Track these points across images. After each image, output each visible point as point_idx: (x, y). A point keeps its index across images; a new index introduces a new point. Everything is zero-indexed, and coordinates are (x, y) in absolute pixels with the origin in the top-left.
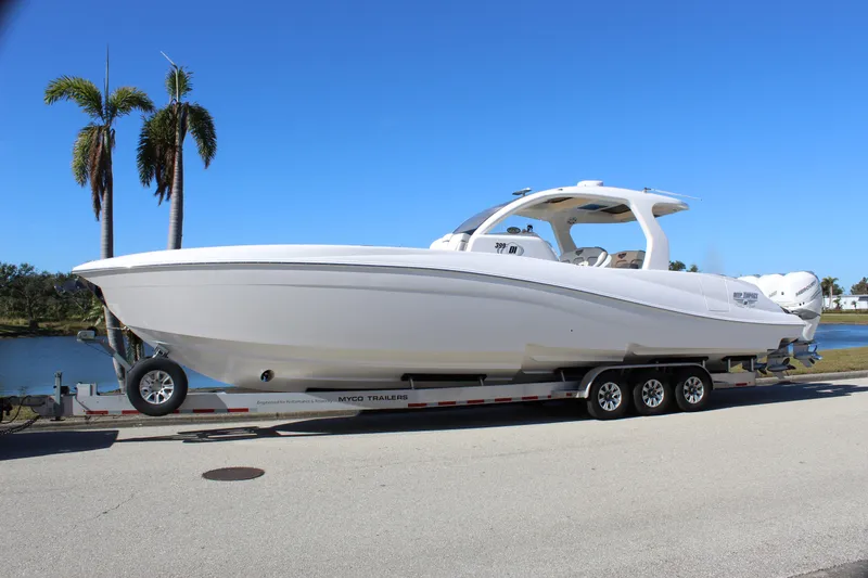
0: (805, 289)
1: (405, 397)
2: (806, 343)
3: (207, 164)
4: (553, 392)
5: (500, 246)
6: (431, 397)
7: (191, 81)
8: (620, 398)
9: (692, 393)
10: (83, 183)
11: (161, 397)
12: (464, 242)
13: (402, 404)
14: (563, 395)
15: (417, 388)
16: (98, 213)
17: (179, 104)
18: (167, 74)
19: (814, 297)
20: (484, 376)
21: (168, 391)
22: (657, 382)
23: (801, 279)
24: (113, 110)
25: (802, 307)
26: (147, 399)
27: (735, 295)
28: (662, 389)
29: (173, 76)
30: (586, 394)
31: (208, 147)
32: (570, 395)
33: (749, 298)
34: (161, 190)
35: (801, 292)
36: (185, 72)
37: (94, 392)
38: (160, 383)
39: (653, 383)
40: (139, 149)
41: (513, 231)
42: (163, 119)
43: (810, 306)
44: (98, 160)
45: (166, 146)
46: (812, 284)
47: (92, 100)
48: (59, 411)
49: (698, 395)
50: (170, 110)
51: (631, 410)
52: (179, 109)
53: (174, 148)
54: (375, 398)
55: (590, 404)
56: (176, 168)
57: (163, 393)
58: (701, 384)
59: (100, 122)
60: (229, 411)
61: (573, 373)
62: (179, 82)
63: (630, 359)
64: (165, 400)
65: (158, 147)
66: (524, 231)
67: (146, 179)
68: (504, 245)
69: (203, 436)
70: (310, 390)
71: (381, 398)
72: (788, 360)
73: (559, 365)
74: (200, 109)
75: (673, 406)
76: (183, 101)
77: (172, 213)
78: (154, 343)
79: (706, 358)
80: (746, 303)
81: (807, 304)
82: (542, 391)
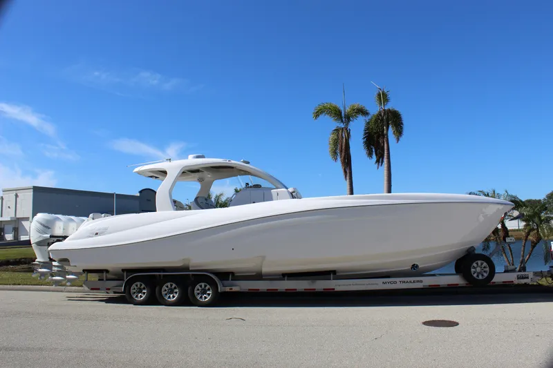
7: (389, 96)
10: (336, 159)
16: (346, 176)
17: (384, 110)
18: (376, 93)
24: (348, 118)
29: (379, 95)
34: (378, 161)
36: (386, 91)
40: (364, 138)
42: (376, 121)
44: (343, 147)
45: (378, 137)
47: (337, 114)
50: (380, 114)
52: (384, 113)
53: (383, 135)
56: (385, 147)
59: (342, 125)
62: (383, 97)
65: (375, 136)
67: (370, 155)
74: (395, 111)
76: (386, 108)
77: (385, 173)
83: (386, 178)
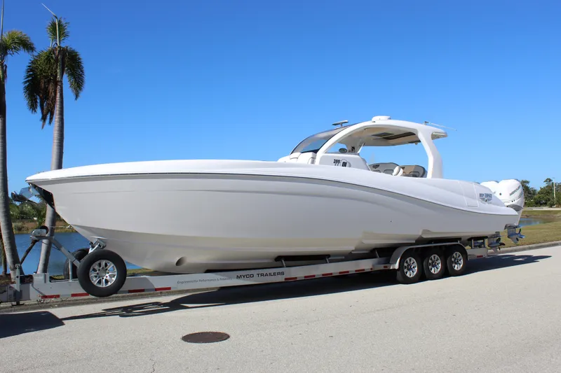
0: (515, 191)
1: (283, 273)
4: (373, 266)
5: (337, 162)
6: (299, 272)
7: (68, 29)
8: (416, 268)
9: (456, 263)
11: (107, 282)
12: (314, 158)
13: (280, 279)
14: (381, 267)
17: (60, 47)
18: (48, 23)
20: (328, 256)
21: (111, 276)
22: (437, 256)
23: (512, 184)
26: (95, 283)
27: (481, 195)
28: (439, 261)
29: (53, 25)
30: (396, 266)
32: (386, 267)
33: (487, 197)
34: (44, 118)
35: (513, 193)
36: (63, 22)
37: (48, 279)
38: (105, 270)
39: (435, 257)
40: (25, 82)
41: (342, 151)
42: (48, 58)
45: (49, 82)
46: (519, 188)
48: (17, 297)
49: (460, 264)
50: (53, 51)
51: (423, 276)
52: (60, 51)
53: (56, 83)
54: (262, 275)
55: (399, 273)
56: (58, 95)
57: (108, 278)
61: (385, 252)
63: (420, 241)
64: (109, 284)
65: (43, 81)
67: (33, 107)
68: (339, 161)
69: (127, 312)
71: (267, 275)
72: (499, 239)
73: (374, 247)
75: (447, 273)
76: (63, 45)
77: (56, 134)
78: (94, 238)
80: (486, 201)
82: (367, 265)
83: (56, 142)
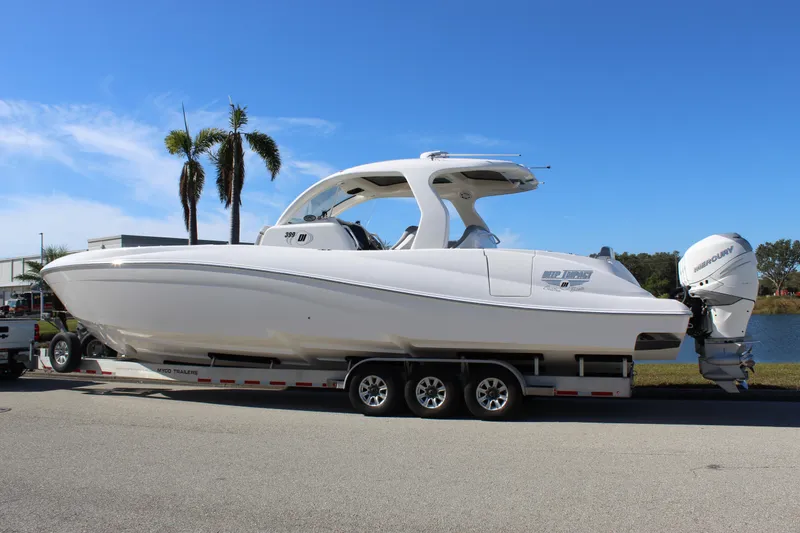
0: (709, 262)
2: (730, 341)
3: (273, 177)
15: (215, 366)
19: (728, 271)
24: (199, 149)
25: (705, 287)
31: (274, 163)
33: (568, 278)
35: (703, 265)
43: (718, 286)
58: (504, 388)
60: (103, 373)
66: (319, 218)
68: (293, 234)
70: (166, 362)
79: (540, 356)
80: (565, 285)
81: (711, 283)
